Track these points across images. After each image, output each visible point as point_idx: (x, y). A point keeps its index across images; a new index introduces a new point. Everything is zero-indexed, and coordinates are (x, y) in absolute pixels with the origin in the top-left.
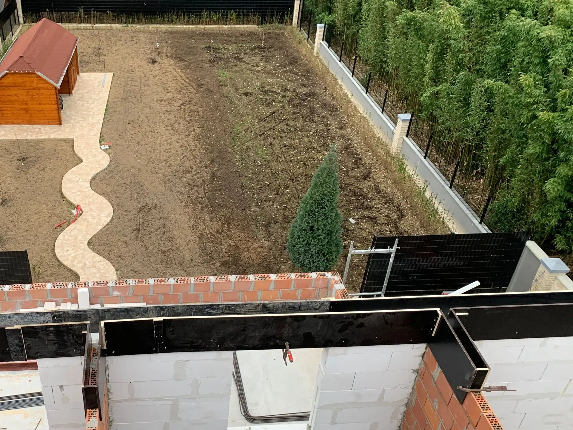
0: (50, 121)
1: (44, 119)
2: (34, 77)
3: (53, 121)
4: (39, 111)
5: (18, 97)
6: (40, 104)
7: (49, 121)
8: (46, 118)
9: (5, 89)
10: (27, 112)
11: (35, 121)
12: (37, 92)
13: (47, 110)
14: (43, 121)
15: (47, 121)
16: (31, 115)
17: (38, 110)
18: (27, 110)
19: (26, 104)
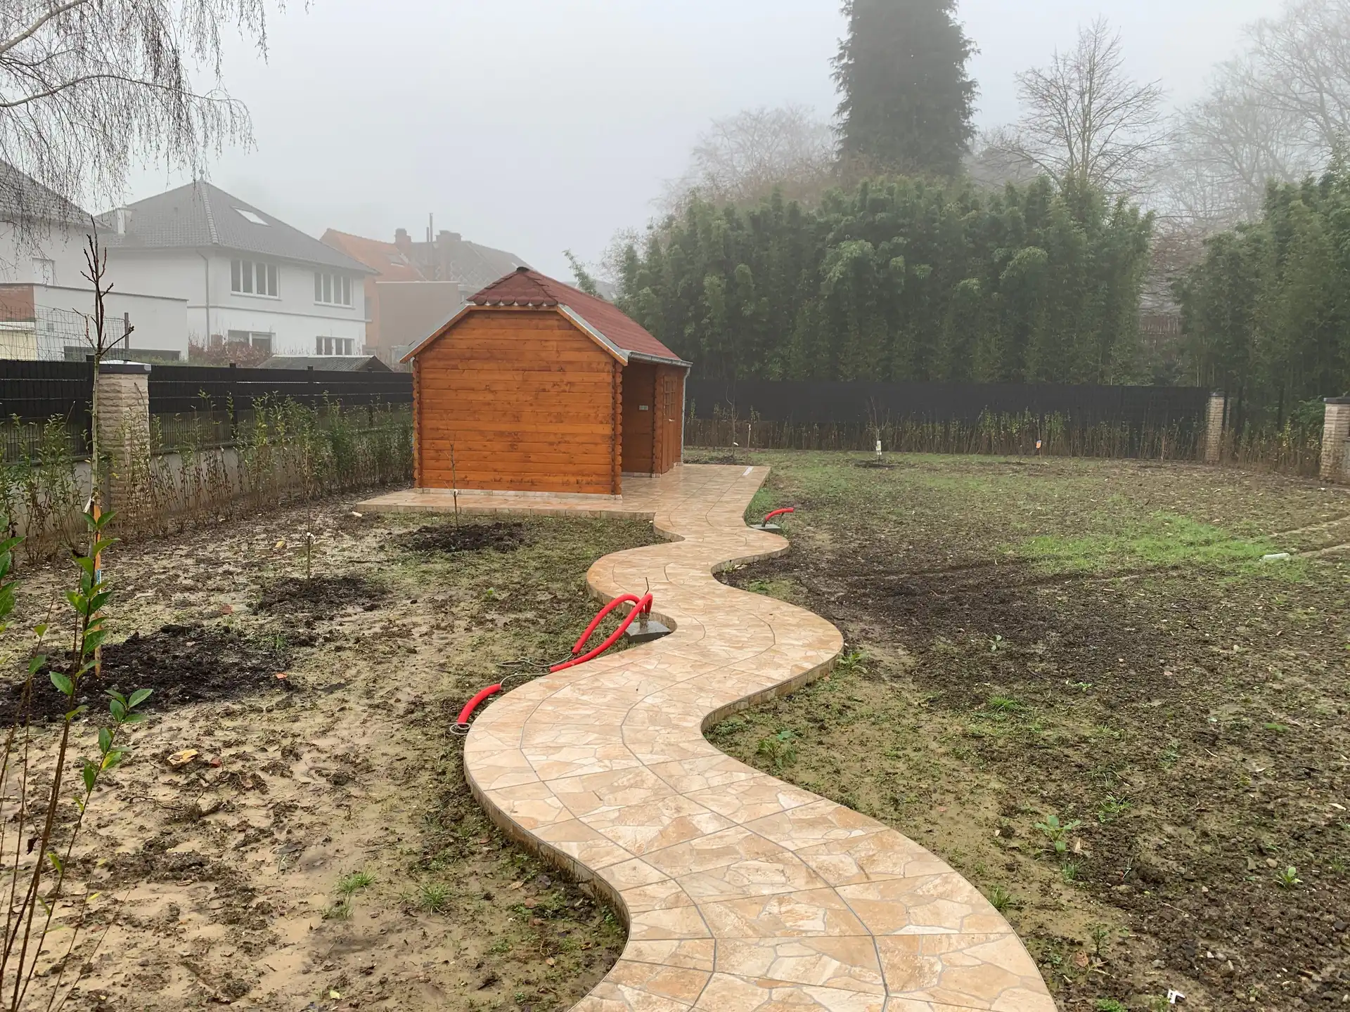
0: (585, 479)
1: (565, 473)
2: (551, 328)
3: (594, 478)
4: (551, 444)
5: (494, 392)
6: (560, 418)
7: (580, 478)
8: (571, 468)
9: (455, 368)
10: (513, 447)
11: (536, 477)
12: (556, 377)
13: (577, 439)
14: (559, 479)
15: (573, 479)
16: (527, 460)
17: (552, 438)
18: (514, 440)
19: (517, 418)
